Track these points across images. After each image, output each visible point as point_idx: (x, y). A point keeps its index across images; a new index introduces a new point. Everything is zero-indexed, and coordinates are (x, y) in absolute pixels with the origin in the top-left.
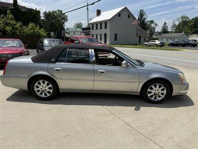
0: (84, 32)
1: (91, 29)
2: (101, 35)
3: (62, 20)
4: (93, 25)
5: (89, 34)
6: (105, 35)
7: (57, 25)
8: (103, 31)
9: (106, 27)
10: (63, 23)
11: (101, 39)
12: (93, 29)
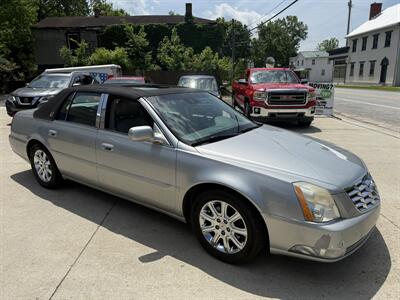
0: (333, 59)
1: (351, 50)
2: (373, 63)
3: (294, 35)
4: (355, 42)
5: (344, 62)
6: (385, 63)
7: (280, 49)
8: (379, 54)
9: (388, 44)
10: (296, 43)
11: (372, 72)
12: (354, 50)
